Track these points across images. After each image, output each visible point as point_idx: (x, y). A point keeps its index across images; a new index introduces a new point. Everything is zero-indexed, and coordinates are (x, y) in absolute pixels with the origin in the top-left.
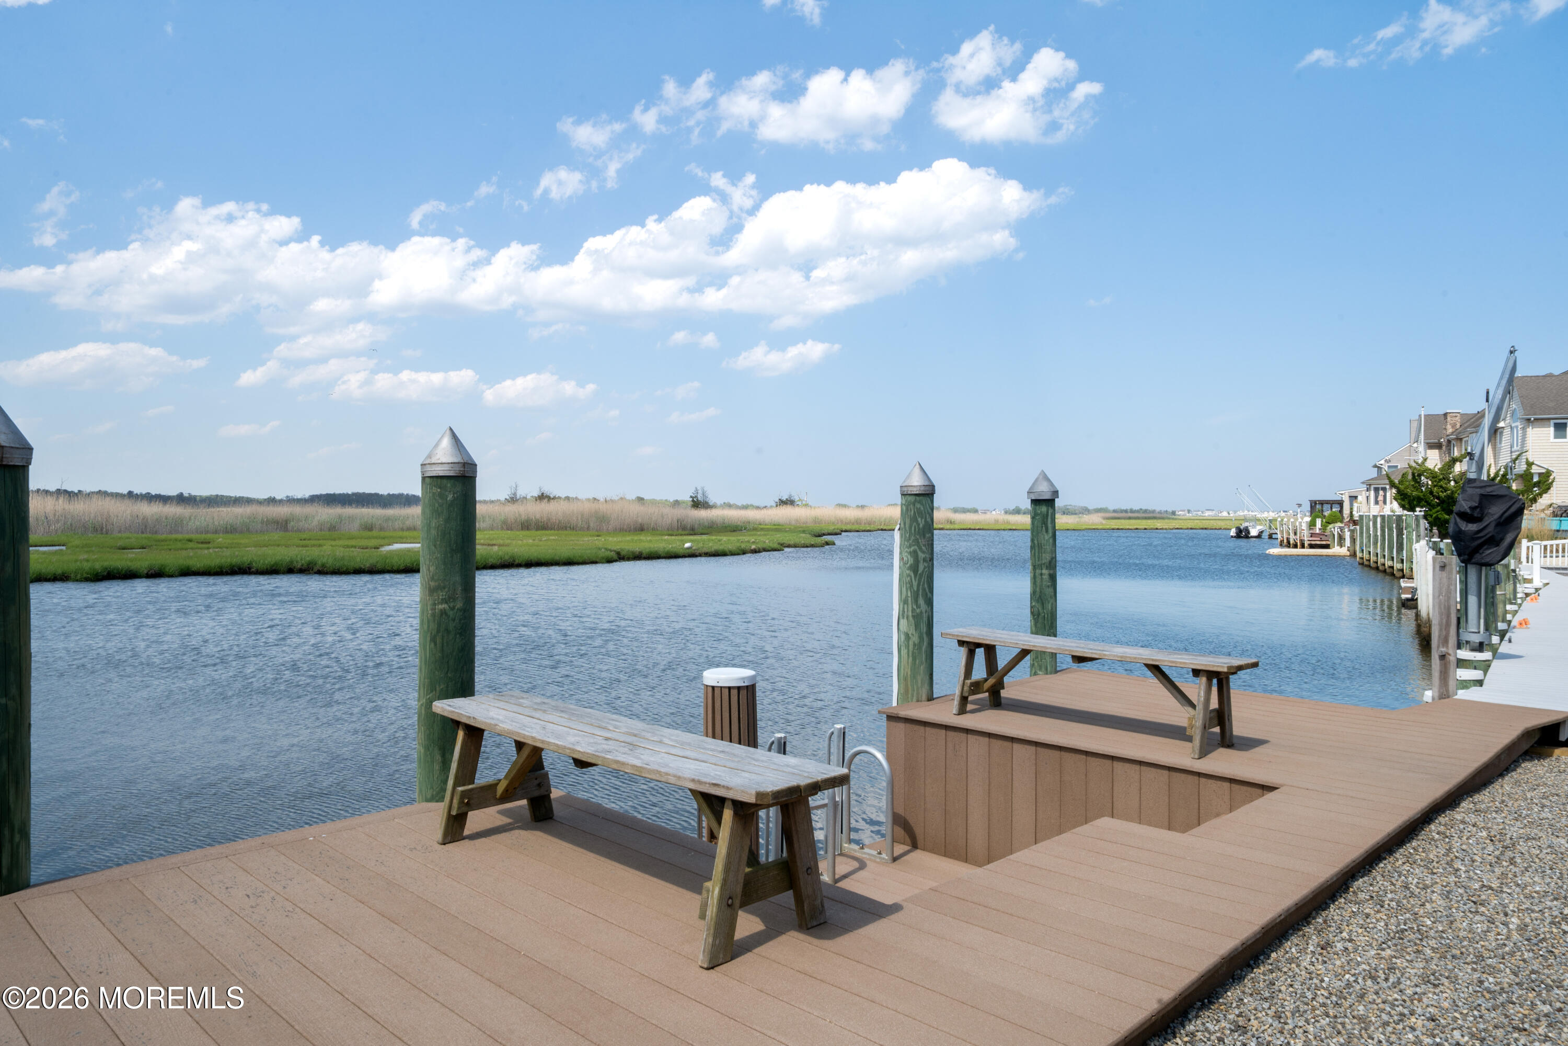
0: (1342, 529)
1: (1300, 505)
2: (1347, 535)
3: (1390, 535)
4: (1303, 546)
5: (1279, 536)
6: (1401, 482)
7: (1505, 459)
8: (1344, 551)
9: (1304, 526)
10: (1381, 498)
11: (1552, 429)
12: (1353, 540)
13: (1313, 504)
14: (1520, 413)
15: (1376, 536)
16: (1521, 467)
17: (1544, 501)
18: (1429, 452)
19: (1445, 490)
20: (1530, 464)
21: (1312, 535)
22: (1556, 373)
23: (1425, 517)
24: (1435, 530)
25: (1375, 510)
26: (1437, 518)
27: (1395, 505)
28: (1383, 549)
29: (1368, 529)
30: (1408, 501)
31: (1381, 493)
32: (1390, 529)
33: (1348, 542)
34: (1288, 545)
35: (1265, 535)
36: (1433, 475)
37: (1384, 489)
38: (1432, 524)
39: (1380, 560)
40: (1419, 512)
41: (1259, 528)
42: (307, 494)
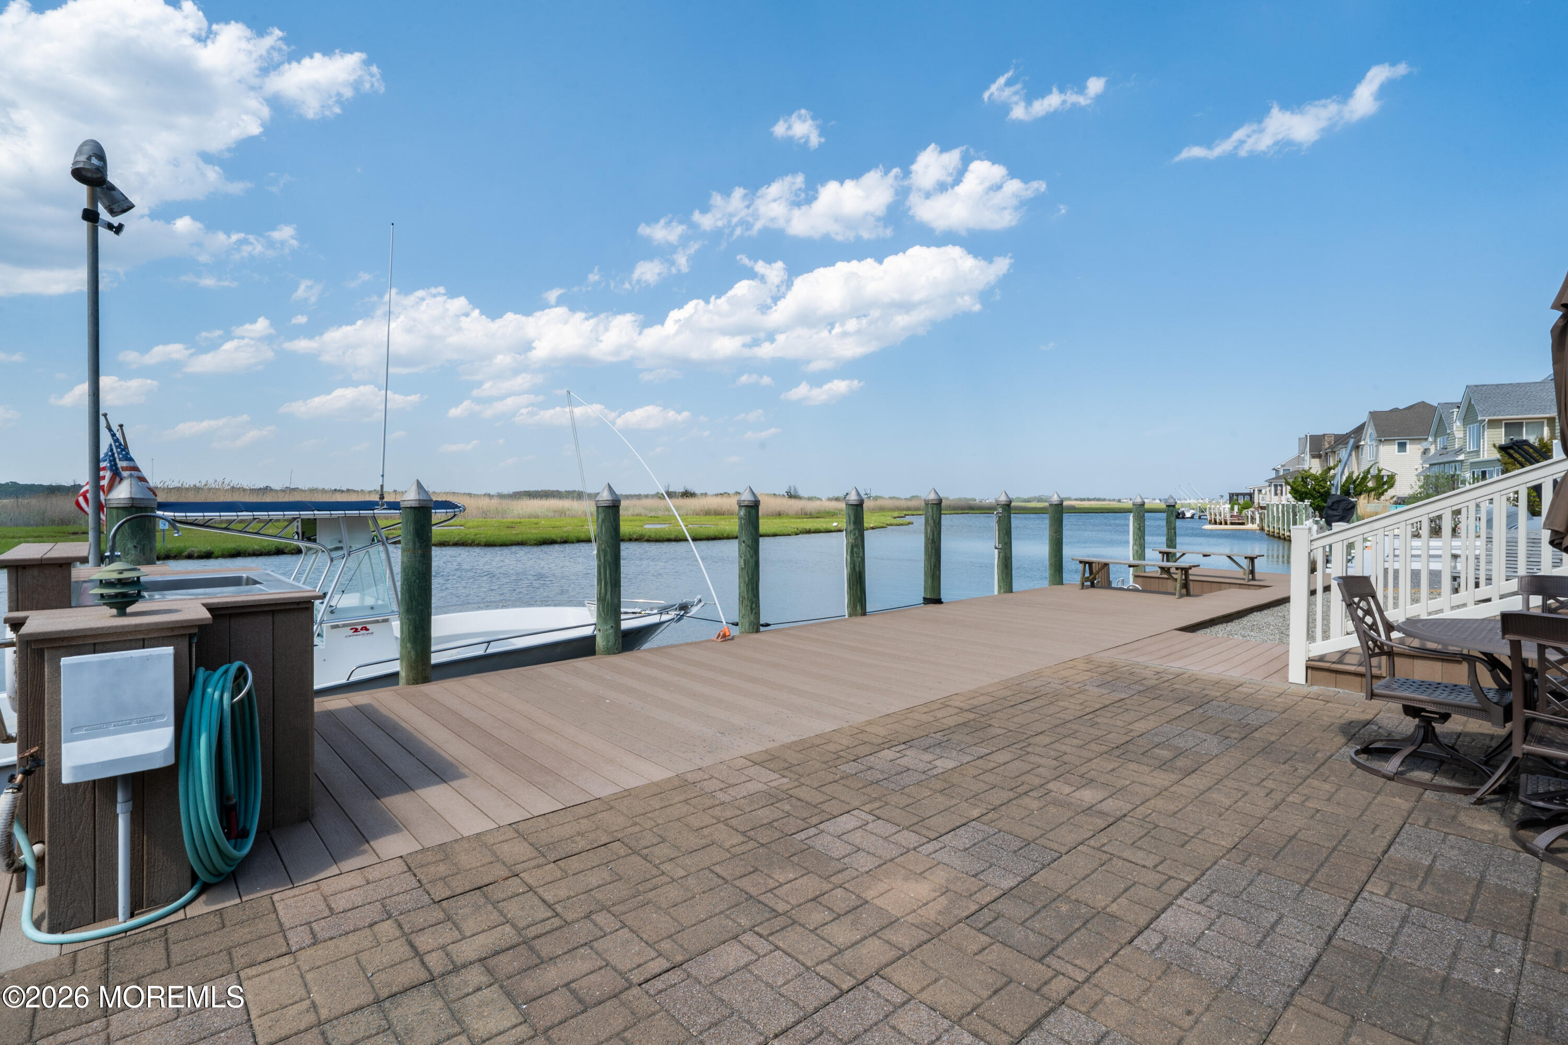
0: (1253, 512)
1: (1222, 496)
2: (1257, 516)
3: (1288, 517)
4: (1226, 524)
5: (1208, 517)
6: (1294, 482)
7: (1364, 467)
8: (1255, 527)
9: (1227, 510)
10: (1279, 492)
11: (1396, 446)
12: (1261, 520)
13: (1232, 496)
14: (1375, 435)
15: (1278, 517)
16: (1374, 472)
17: (1391, 492)
18: (1313, 460)
19: (1324, 487)
20: (1380, 471)
21: (1232, 516)
22: (1401, 408)
23: (1311, 505)
24: (1317, 513)
25: (1275, 500)
26: (1318, 505)
27: (1289, 496)
28: (1283, 525)
29: (1273, 513)
30: (1299, 495)
31: (1279, 488)
32: (1288, 513)
33: (1258, 521)
34: (1215, 523)
35: (1196, 517)
36: (1315, 478)
37: (1281, 486)
38: (1315, 509)
39: (1282, 532)
40: (1307, 502)
41: (1192, 511)
42: (511, 490)
